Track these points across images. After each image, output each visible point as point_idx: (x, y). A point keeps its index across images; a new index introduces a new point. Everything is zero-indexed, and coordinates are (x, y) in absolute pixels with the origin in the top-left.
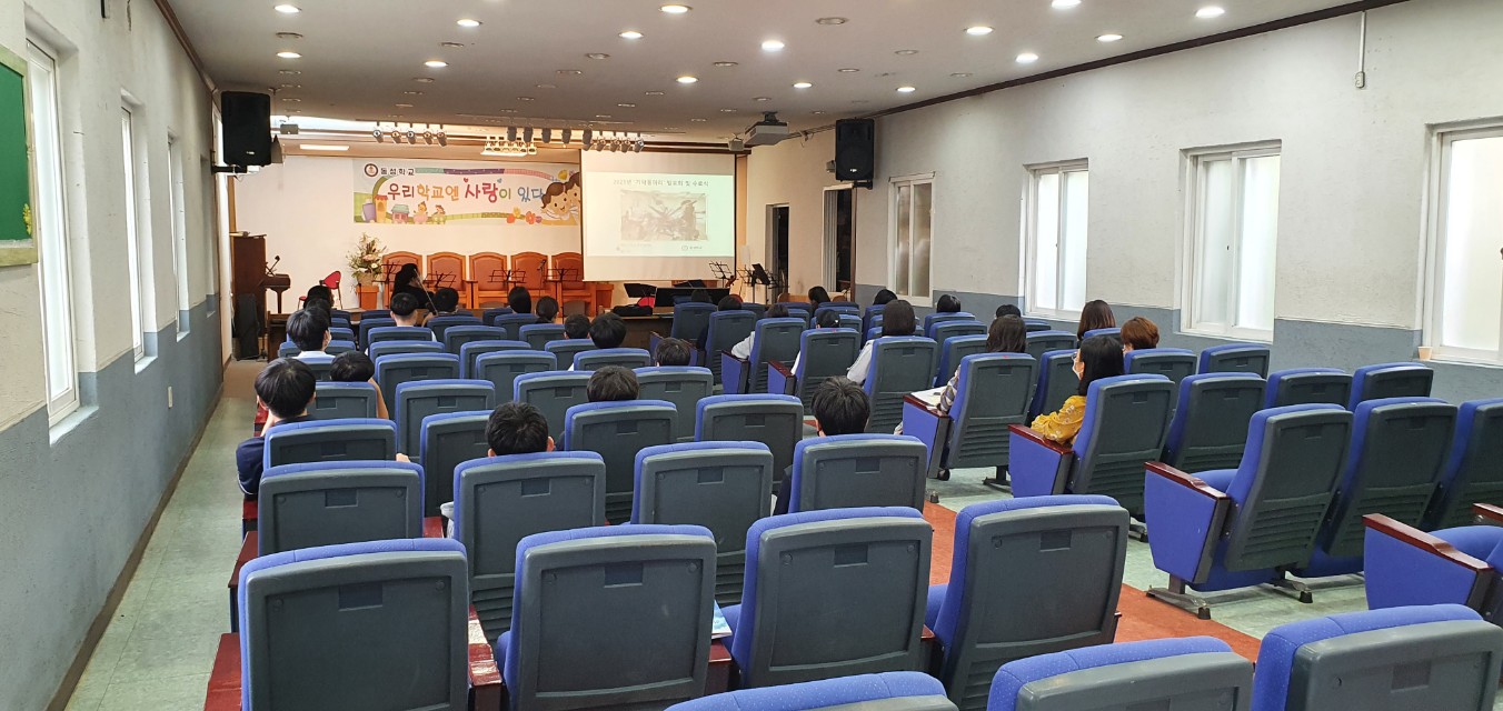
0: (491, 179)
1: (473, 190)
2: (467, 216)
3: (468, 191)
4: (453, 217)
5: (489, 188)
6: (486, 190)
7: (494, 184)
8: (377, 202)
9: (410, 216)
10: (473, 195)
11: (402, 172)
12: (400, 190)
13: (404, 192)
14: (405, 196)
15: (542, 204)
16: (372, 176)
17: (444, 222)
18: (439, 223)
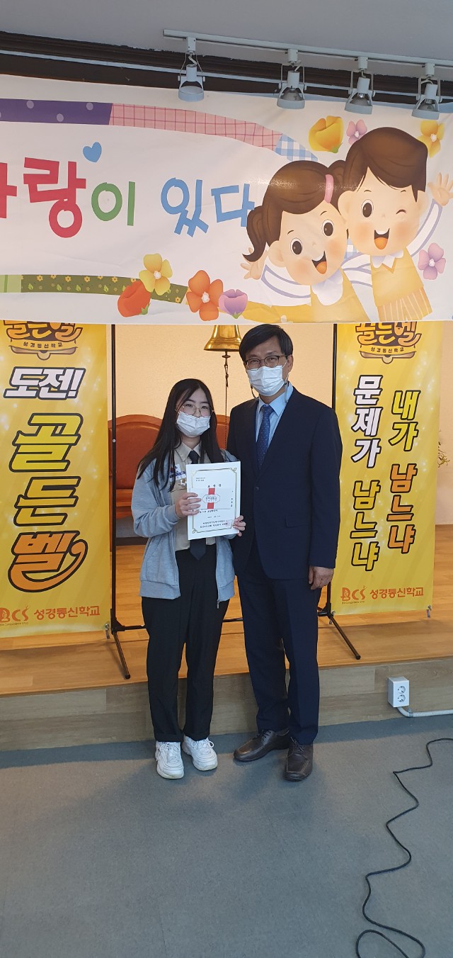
5: (53, 178)
6: (41, 187)
7: (72, 166)
15: (249, 248)
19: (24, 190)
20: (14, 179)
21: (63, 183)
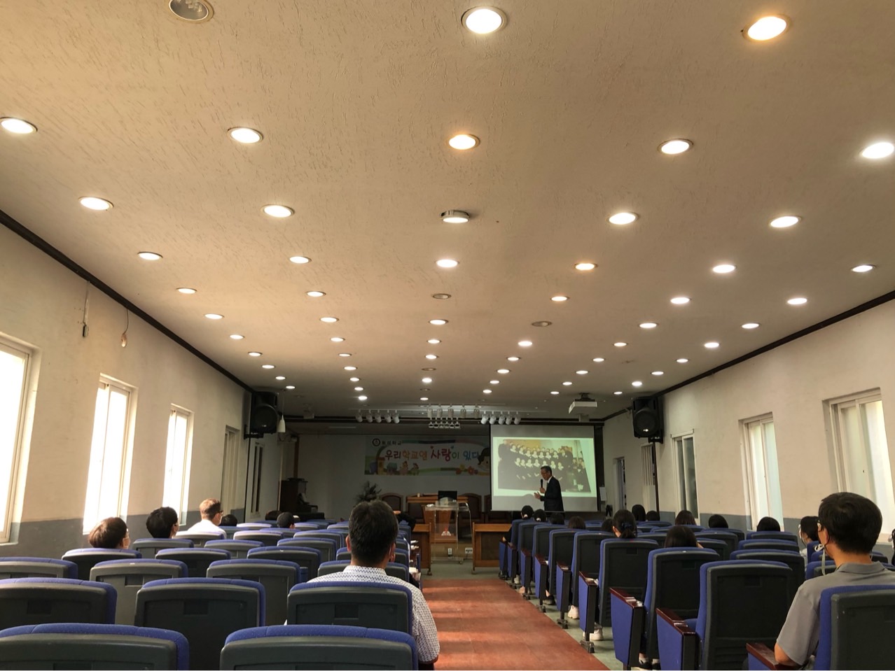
0: (447, 446)
2: (431, 470)
3: (433, 454)
5: (446, 452)
6: (444, 453)
7: (449, 450)
8: (379, 462)
9: (398, 470)
10: (435, 456)
11: (394, 443)
12: (393, 454)
13: (395, 455)
14: (395, 458)
15: (478, 462)
16: (376, 446)
17: (418, 474)
18: (414, 474)
20: (440, 452)
21: (448, 453)
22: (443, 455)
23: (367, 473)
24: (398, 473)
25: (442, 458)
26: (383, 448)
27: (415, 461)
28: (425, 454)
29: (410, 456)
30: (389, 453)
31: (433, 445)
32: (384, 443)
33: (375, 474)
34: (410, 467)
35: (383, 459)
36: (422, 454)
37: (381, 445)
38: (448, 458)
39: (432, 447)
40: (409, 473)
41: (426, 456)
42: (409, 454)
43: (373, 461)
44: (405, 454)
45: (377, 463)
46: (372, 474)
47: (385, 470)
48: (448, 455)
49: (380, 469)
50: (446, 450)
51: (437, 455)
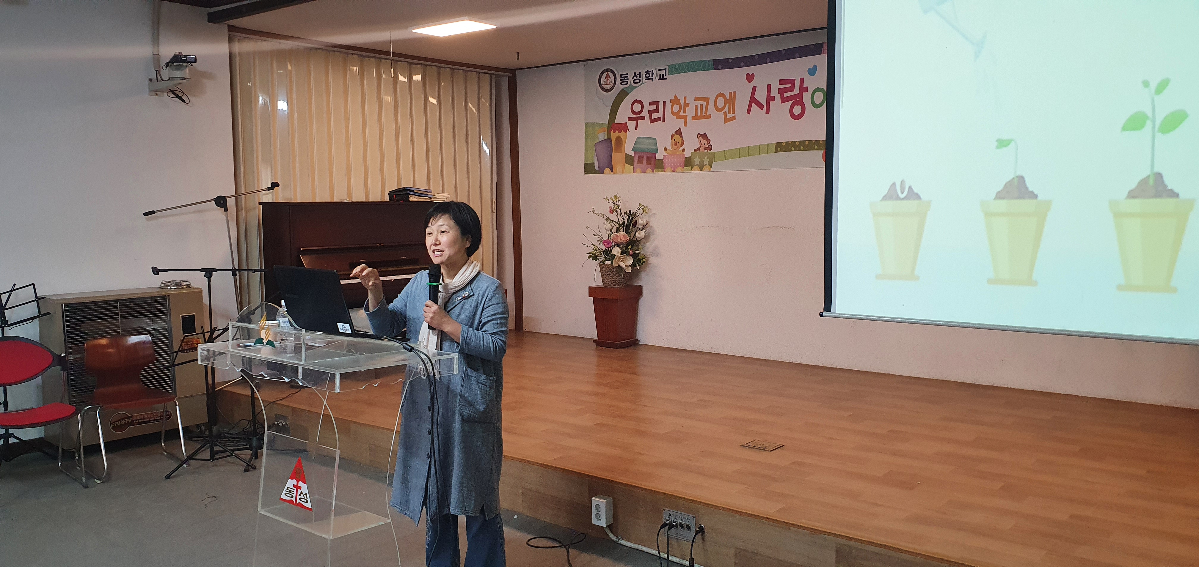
0: (796, 68)
1: (761, 96)
2: (749, 151)
3: (753, 100)
4: (725, 155)
5: (792, 89)
6: (786, 95)
7: (802, 80)
8: (614, 135)
9: (659, 157)
10: (761, 106)
11: (649, 76)
12: (645, 113)
13: (651, 112)
14: (652, 121)
16: (608, 91)
17: (711, 165)
18: (701, 170)
19: (778, 97)
20: (774, 92)
21: (797, 91)
22: (784, 100)
23: (589, 169)
24: (659, 166)
25: (781, 110)
26: (623, 95)
27: (702, 126)
28: (731, 100)
29: (690, 112)
30: (637, 107)
31: (750, 70)
32: (624, 78)
33: (607, 170)
34: (691, 144)
35: (624, 127)
36: (721, 102)
37: (619, 87)
38: (797, 110)
39: (750, 78)
40: (688, 163)
41: (732, 110)
42: (687, 105)
43: (602, 136)
44: (676, 108)
45: (609, 139)
46: (601, 171)
47: (629, 160)
48: (798, 100)
49: (617, 158)
50: (792, 81)
51: (764, 104)
